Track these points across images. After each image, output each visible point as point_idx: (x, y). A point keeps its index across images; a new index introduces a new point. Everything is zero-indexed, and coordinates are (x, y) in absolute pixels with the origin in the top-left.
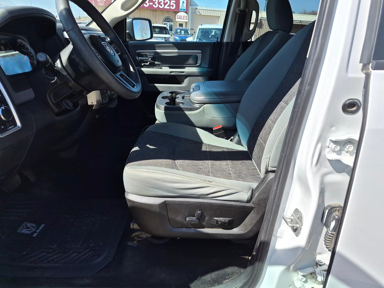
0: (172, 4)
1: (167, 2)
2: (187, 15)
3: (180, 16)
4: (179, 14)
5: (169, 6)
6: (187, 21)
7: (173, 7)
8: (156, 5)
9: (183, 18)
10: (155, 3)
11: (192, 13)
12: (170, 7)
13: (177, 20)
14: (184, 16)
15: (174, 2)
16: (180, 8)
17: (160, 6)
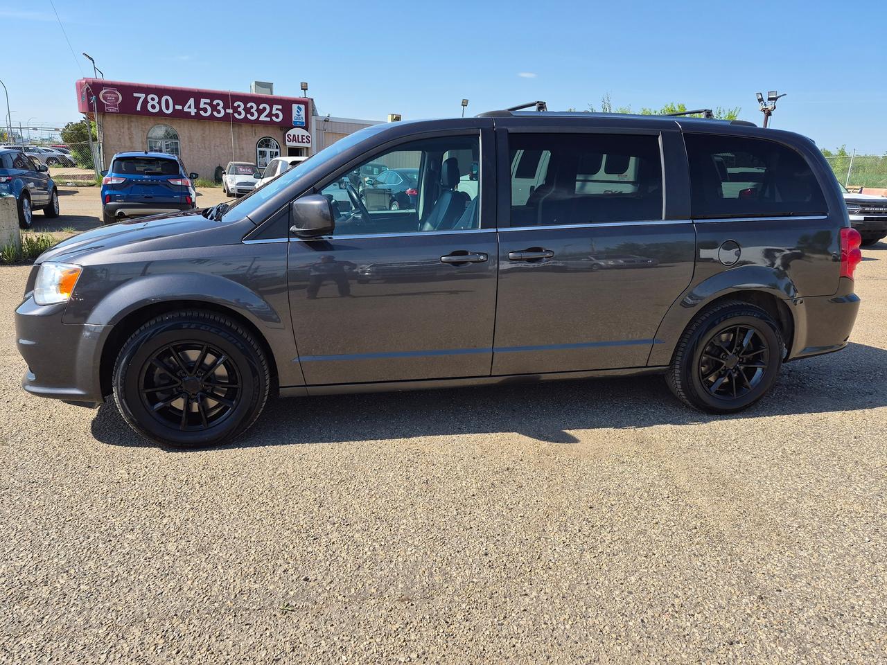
1: (264, 109)
2: (308, 134)
3: (294, 135)
4: (292, 132)
5: (270, 115)
6: (309, 145)
7: (278, 117)
8: (240, 113)
9: (300, 140)
10: (239, 109)
11: (317, 129)
12: (271, 119)
13: (288, 144)
14: (302, 136)
15: (280, 107)
16: (293, 120)
17: (249, 116)
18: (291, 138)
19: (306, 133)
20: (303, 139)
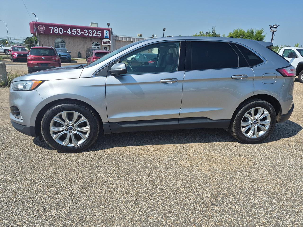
0: (98, 33)
1: (95, 32)
2: (110, 41)
3: (105, 41)
4: (104, 40)
6: (110, 45)
7: (99, 35)
8: (86, 34)
10: (86, 32)
11: (113, 39)
12: (97, 36)
13: (103, 44)
14: (108, 42)
15: (100, 31)
16: (105, 36)
17: (89, 35)
18: (104, 42)
19: (109, 41)
20: (108, 43)
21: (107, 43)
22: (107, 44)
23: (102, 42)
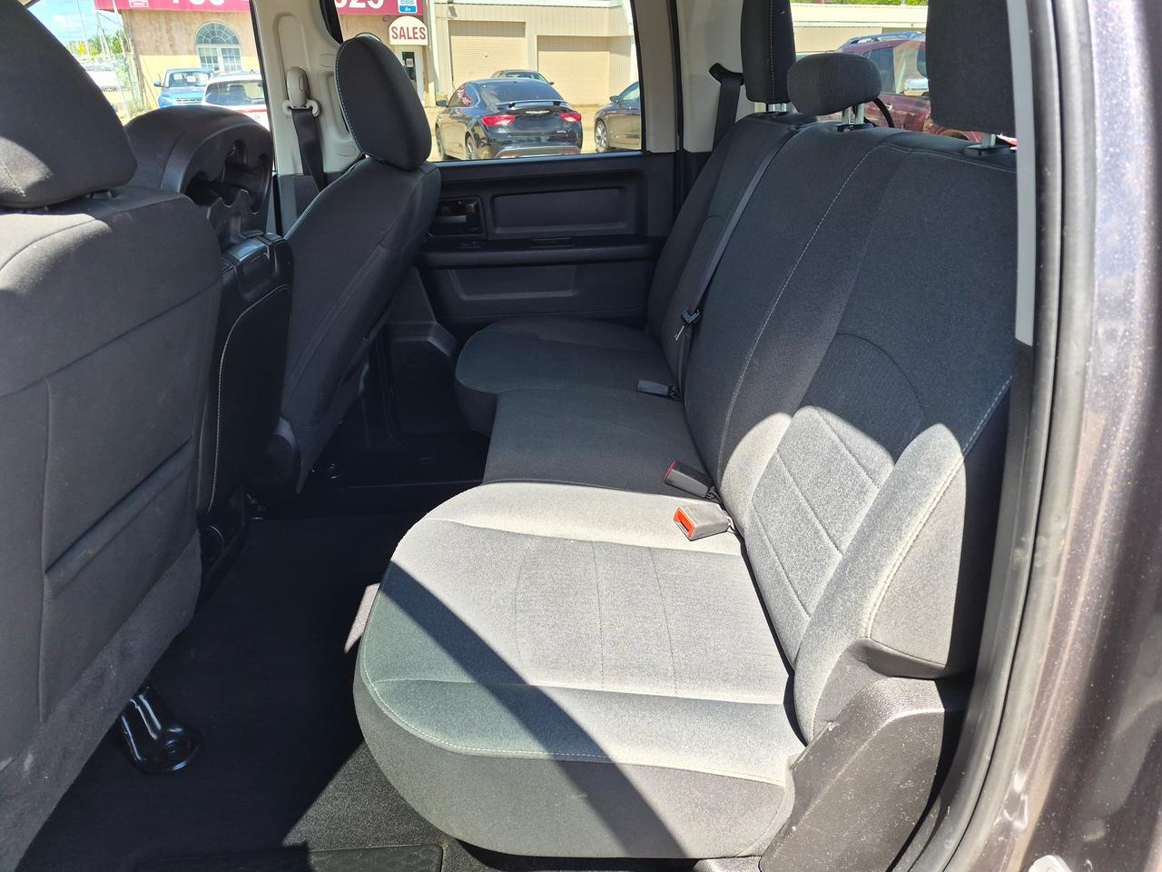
2: (421, 25)
3: (402, 28)
4: (398, 23)
6: (425, 42)
7: (376, 2)
11: (436, 17)
12: (367, 5)
13: (393, 42)
14: (414, 28)
16: (399, 4)
18: (398, 32)
19: (419, 23)
20: (414, 33)
21: (411, 35)
22: (409, 38)
23: (391, 33)
